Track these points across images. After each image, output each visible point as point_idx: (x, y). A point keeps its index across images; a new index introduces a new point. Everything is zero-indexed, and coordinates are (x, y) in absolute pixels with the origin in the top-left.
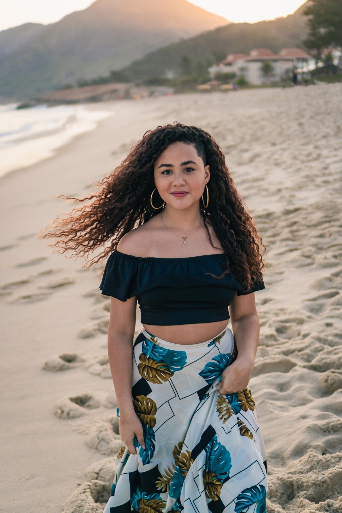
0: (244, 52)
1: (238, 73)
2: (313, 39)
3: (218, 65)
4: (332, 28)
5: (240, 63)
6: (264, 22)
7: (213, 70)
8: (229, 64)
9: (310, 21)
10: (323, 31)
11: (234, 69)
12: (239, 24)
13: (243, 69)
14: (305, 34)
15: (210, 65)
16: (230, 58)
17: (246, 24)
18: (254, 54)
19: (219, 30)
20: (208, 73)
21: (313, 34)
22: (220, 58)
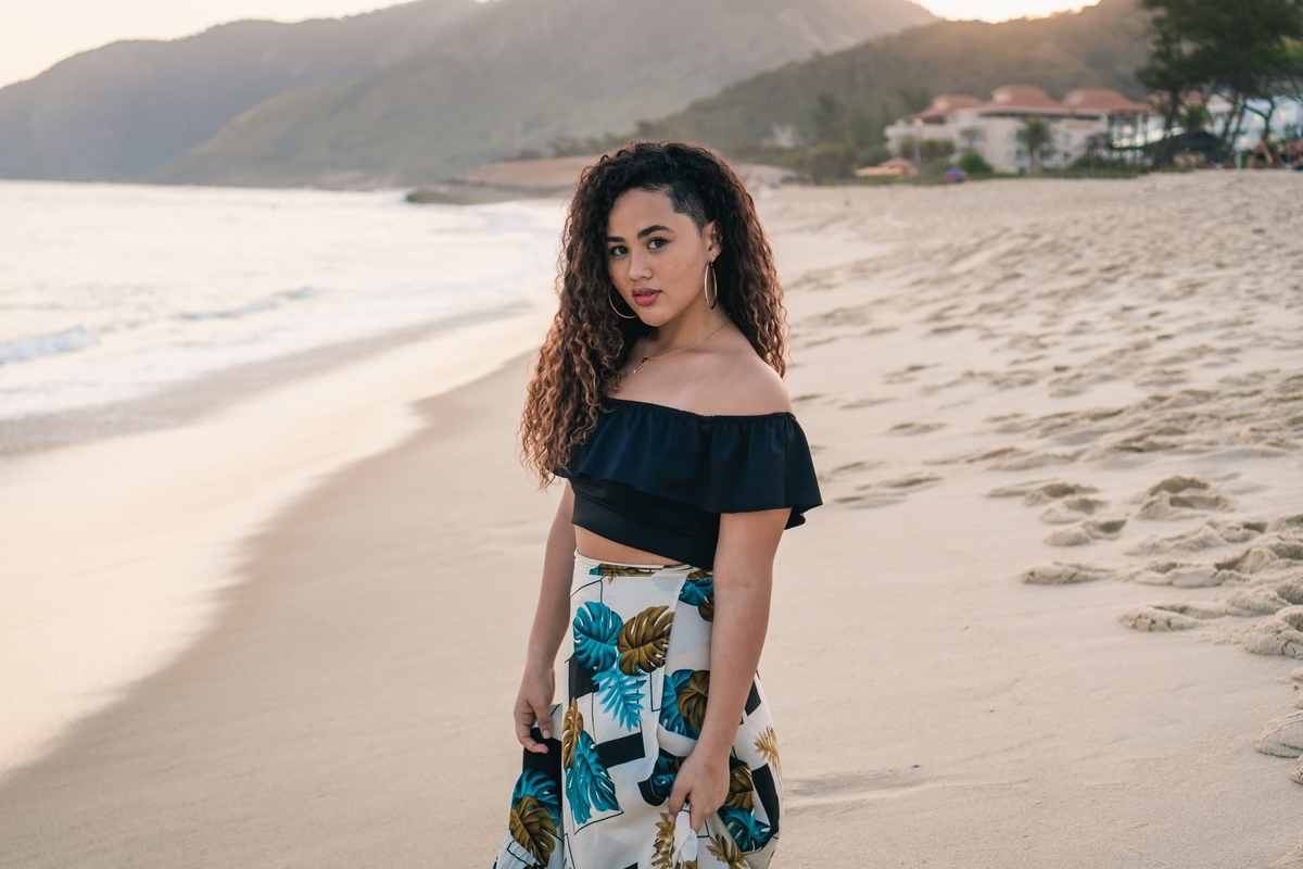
0: (977, 91)
1: (961, 143)
2: (1161, 65)
3: (910, 122)
4: (1212, 43)
5: (966, 118)
6: (1023, 22)
7: (896, 132)
8: (939, 120)
9: (1158, 22)
10: (1187, 48)
11: (948, 132)
12: (960, 23)
13: (970, 134)
14: (1141, 54)
15: (889, 121)
16: (941, 105)
17: (977, 24)
18: (1002, 97)
19: (912, 36)
20: (885, 140)
21: (1163, 56)
22: (916, 104)
